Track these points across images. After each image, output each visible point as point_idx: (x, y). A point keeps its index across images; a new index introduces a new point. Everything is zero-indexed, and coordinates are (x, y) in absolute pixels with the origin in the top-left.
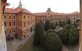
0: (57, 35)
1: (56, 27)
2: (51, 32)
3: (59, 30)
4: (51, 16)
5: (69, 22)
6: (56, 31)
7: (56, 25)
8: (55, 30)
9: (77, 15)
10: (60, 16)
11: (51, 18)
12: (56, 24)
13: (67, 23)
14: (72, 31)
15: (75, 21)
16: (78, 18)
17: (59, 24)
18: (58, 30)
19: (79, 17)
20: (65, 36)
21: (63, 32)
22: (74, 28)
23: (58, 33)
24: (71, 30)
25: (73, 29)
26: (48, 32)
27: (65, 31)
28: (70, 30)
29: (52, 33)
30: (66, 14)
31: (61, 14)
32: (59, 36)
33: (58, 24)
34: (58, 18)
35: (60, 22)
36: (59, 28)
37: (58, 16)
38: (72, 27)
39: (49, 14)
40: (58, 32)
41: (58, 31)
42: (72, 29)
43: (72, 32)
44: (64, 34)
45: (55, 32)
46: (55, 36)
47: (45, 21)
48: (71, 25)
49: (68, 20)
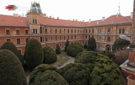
0: (61, 77)
1: (58, 57)
2: (43, 71)
3: (65, 65)
4: (43, 28)
5: (92, 45)
6: (58, 68)
7: (58, 52)
8: (55, 65)
9: (117, 25)
10: (67, 29)
11: (43, 34)
12: (57, 50)
13: (85, 47)
14: (100, 70)
15: (112, 43)
16: (122, 36)
17: (65, 51)
18: (63, 63)
19: (126, 32)
20: (80, 79)
21: (76, 70)
22: (106, 63)
23: (62, 72)
24: (96, 68)
25: (103, 67)
26: (36, 73)
27: (80, 68)
28: (93, 67)
29: (47, 73)
30: (83, 23)
31: (69, 21)
32: (66, 79)
33: (62, 49)
34: (63, 33)
35: (67, 44)
36: (66, 60)
37: (63, 29)
38: (102, 59)
39: (35, 22)
40: (62, 69)
41: (62, 67)
42: (100, 65)
43: (99, 74)
44: (78, 74)
45: (54, 69)
46: (55, 80)
47: (23, 44)
48: (96, 55)
49: (90, 39)
